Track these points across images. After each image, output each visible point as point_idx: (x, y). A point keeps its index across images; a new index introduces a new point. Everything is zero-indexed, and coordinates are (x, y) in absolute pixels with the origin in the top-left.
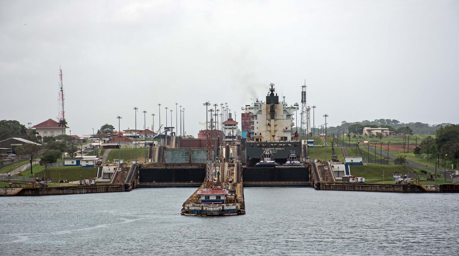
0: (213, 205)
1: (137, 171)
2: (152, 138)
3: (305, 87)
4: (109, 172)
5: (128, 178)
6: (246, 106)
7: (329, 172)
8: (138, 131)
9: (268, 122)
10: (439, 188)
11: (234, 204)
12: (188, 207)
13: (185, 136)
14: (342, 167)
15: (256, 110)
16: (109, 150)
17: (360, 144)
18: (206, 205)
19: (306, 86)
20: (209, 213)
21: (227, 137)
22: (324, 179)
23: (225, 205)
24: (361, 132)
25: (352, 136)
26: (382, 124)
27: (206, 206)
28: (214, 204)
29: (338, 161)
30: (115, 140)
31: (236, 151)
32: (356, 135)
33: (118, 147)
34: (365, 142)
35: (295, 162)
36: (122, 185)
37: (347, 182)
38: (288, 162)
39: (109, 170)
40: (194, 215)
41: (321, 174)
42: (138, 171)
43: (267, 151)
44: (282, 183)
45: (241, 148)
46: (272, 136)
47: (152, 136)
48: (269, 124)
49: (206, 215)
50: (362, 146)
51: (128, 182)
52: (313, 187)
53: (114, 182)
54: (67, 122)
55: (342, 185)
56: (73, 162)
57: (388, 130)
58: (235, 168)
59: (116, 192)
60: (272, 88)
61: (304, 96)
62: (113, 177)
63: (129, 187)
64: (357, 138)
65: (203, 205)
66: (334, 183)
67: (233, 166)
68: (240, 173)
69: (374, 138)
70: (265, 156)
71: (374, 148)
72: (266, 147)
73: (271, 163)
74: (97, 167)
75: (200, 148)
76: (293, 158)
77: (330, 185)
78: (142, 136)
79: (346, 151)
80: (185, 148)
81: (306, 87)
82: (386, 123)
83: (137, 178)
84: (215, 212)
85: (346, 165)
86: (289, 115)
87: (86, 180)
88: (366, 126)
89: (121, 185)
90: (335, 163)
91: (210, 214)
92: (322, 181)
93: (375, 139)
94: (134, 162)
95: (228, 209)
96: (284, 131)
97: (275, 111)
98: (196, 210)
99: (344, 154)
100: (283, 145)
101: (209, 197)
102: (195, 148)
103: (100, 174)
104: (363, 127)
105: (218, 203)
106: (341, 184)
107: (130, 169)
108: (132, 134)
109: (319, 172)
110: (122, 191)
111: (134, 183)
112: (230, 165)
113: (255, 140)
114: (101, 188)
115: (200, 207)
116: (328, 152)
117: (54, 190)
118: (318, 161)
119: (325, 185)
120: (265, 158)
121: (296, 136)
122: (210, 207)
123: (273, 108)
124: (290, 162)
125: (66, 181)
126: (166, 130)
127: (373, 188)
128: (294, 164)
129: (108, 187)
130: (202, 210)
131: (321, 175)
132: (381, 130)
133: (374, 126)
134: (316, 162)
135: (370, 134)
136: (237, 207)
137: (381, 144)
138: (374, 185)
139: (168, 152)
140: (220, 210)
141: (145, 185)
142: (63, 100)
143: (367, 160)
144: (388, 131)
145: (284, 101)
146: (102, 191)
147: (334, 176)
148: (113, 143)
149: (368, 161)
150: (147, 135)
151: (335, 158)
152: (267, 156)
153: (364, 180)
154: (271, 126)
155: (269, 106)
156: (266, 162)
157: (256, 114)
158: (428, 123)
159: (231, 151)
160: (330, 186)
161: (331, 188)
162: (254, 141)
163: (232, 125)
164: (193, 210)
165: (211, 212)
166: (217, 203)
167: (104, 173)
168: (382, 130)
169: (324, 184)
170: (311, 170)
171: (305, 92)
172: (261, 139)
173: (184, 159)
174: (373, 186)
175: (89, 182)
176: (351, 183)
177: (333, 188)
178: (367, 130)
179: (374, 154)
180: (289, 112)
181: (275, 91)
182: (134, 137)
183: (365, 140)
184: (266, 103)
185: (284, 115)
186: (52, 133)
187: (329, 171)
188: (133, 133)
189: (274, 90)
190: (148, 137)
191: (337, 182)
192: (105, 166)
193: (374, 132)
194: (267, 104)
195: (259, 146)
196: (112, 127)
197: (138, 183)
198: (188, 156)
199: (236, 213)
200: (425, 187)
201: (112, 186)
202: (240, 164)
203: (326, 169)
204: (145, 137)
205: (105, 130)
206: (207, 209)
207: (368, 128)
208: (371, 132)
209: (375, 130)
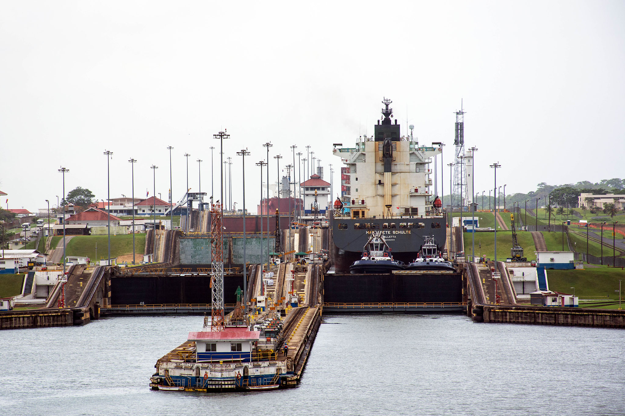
0: (222, 366)
1: (106, 281)
2: (163, 214)
3: (463, 113)
4: (48, 283)
5: (84, 297)
6: (335, 145)
7: (504, 284)
8: (137, 200)
9: (378, 177)
11: (272, 362)
12: (165, 370)
13: (234, 211)
14: (531, 274)
15: (355, 153)
16: (68, 238)
17: (571, 225)
18: (206, 365)
19: (463, 111)
20: (212, 385)
21: (307, 212)
22: (491, 299)
23: (250, 365)
24: (574, 201)
25: (556, 210)
26: (615, 188)
27: (206, 368)
28: (224, 362)
29: (524, 260)
30: (82, 218)
31: (320, 239)
32: (564, 209)
33: (86, 231)
34: (581, 221)
35: (434, 259)
36: (67, 312)
37: (540, 305)
38: (420, 260)
39: (48, 279)
41: (485, 287)
42: (108, 281)
43: (376, 237)
44: (404, 306)
45: (330, 234)
46: (386, 206)
47: (163, 211)
48: (380, 181)
49: (205, 390)
50: (576, 229)
51: (82, 304)
52: (470, 315)
53: (53, 305)
58: (308, 275)
59: (53, 326)
60: (387, 109)
61: (459, 131)
62: (53, 293)
63: (82, 315)
64: (567, 213)
65: (200, 365)
66: (514, 308)
67: (305, 270)
68: (318, 286)
69: (599, 214)
70: (372, 246)
71: (599, 233)
72: (373, 228)
73: (384, 261)
74: (22, 274)
75: (249, 234)
76: (430, 251)
77: (504, 312)
78: (144, 211)
79: (542, 239)
81: (465, 114)
83: (105, 296)
84: (226, 383)
85: (541, 269)
86: (421, 164)
88: (584, 191)
89: (63, 312)
90: (517, 264)
91: (214, 387)
92: (489, 302)
93: (602, 215)
94: (103, 263)
95: (258, 374)
96: (411, 196)
97: (394, 155)
98: (184, 377)
99: (538, 247)
100: (409, 224)
101: (214, 346)
102: (240, 234)
103: (28, 287)
104: (578, 192)
105: (234, 362)
106: (528, 309)
107: (92, 276)
108: (125, 207)
109: (483, 284)
110: (66, 325)
111: (96, 307)
112: (297, 268)
113: (352, 215)
114: (21, 319)
115: (192, 371)
116: (504, 240)
118: (481, 261)
119: (495, 312)
120: (372, 252)
121: (435, 207)
122: (215, 371)
123: (388, 150)
124: (423, 259)
126: (189, 198)
127: (597, 320)
128: (431, 264)
129: (36, 317)
130: (197, 379)
131: (487, 291)
132: (613, 198)
133: (599, 191)
134: (477, 263)
135: (591, 207)
136: (279, 369)
137: (615, 225)
138: (600, 312)
139: (186, 242)
140: (238, 377)
141: (121, 310)
143: (584, 258)
145: (412, 134)
146: (23, 323)
147: (514, 292)
148: (78, 224)
149: (587, 259)
150: (154, 209)
151: (519, 253)
152: (377, 247)
153: (577, 301)
154: (385, 185)
155: (381, 144)
156: (373, 259)
157: (354, 162)
159: (310, 240)
160: (504, 314)
161: (506, 319)
162: (349, 216)
163: (318, 189)
164: (177, 377)
165: (217, 383)
166: (230, 362)
168: (616, 199)
169: (492, 310)
170: (465, 279)
171: (463, 123)
172: (363, 213)
174: (597, 315)
176: (548, 309)
177: (510, 319)
178: (587, 199)
179: (598, 245)
180: (421, 158)
181: (393, 114)
182: (129, 212)
183: (581, 218)
184: (374, 139)
185: (411, 163)
187: (503, 281)
188: (126, 205)
189: (391, 113)
190: (157, 212)
191: (519, 304)
192: (39, 271)
193: (600, 203)
194: (376, 140)
195: (360, 228)
196: (88, 193)
197: (109, 307)
198: (226, 248)
199: (277, 384)
201: (46, 313)
202: (319, 267)
203: (495, 277)
204: (150, 212)
205: (76, 198)
206: (209, 376)
207: (587, 194)
208: (594, 202)
209: (602, 198)
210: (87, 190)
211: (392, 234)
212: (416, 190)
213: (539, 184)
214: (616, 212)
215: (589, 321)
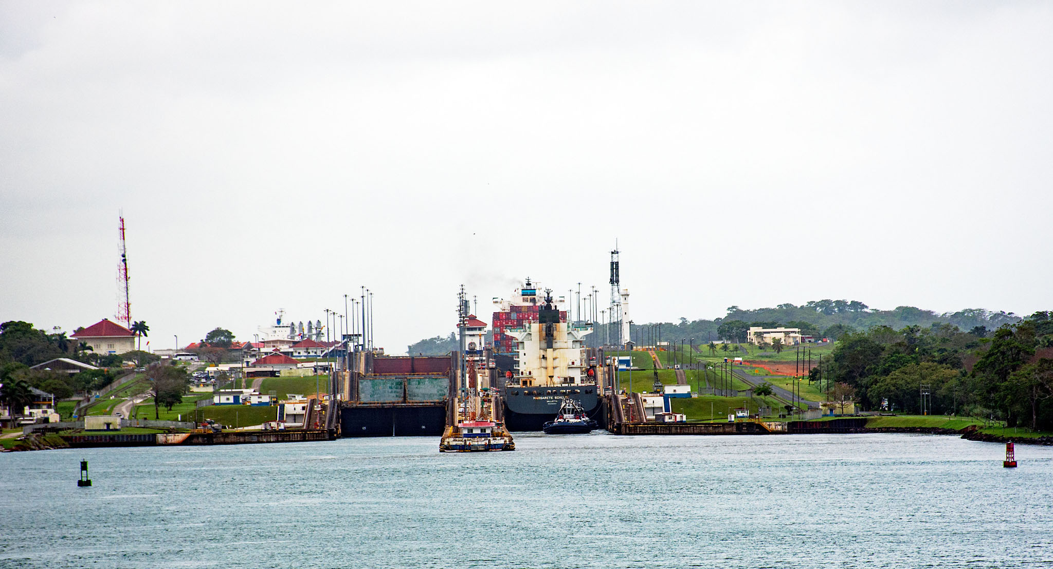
0: (477, 439)
1: (340, 410)
2: (319, 356)
3: (617, 253)
4: (295, 413)
5: (329, 421)
7: (638, 409)
8: (293, 342)
9: (542, 353)
10: (786, 427)
14: (659, 401)
15: (523, 333)
16: (260, 379)
19: (618, 251)
22: (628, 419)
23: (491, 439)
24: (743, 337)
25: (719, 346)
27: (470, 440)
28: (478, 437)
29: (659, 392)
30: (268, 361)
31: (488, 378)
32: (730, 345)
33: (273, 374)
36: (324, 431)
37: (661, 422)
39: (295, 409)
40: (455, 451)
41: (625, 411)
45: (497, 374)
47: (319, 353)
48: (543, 356)
49: (470, 451)
53: (308, 426)
54: (148, 327)
55: (652, 427)
56: (228, 399)
57: (798, 332)
58: (492, 405)
60: (548, 297)
61: (615, 270)
62: (304, 420)
63: (335, 433)
64: (731, 350)
65: (466, 439)
66: (644, 425)
68: (501, 412)
69: (768, 350)
71: (747, 371)
74: (275, 406)
75: (422, 375)
77: (635, 427)
78: (299, 353)
79: (684, 376)
80: (395, 375)
81: (619, 253)
82: (836, 309)
83: (338, 422)
84: (480, 447)
85: (666, 398)
86: (576, 341)
87: (272, 423)
88: (755, 325)
90: (652, 395)
91: (474, 449)
92: (626, 421)
93: (769, 352)
95: (495, 443)
96: (569, 368)
97: (554, 335)
98: (458, 445)
101: (472, 431)
103: (281, 415)
104: (749, 326)
105: (483, 437)
107: (329, 407)
109: (623, 409)
111: (337, 429)
115: (462, 442)
117: (233, 437)
118: (623, 393)
119: (629, 427)
122: (474, 442)
125: (230, 426)
126: (345, 340)
130: (465, 445)
131: (625, 413)
132: (784, 332)
133: (772, 324)
134: (620, 394)
135: (759, 342)
136: (505, 441)
138: (698, 424)
139: (365, 383)
140: (486, 444)
142: (127, 278)
143: (698, 389)
144: (797, 335)
147: (645, 414)
148: (264, 367)
149: (700, 390)
150: (309, 351)
151: (660, 388)
153: (684, 418)
154: (548, 359)
155: (544, 326)
157: (523, 340)
158: (932, 310)
159: (479, 379)
160: (636, 429)
161: (637, 432)
163: (475, 329)
164: (454, 445)
165: (476, 447)
166: (481, 437)
167: (287, 415)
168: (787, 333)
169: (627, 426)
170: (611, 406)
171: (618, 262)
173: (394, 395)
174: (696, 427)
175: (276, 426)
176: (665, 424)
177: (640, 431)
178: (756, 333)
180: (576, 336)
181: (553, 300)
183: (747, 354)
185: (568, 341)
186: (111, 347)
188: (280, 346)
189: (551, 300)
190: (311, 354)
191: (647, 422)
192: (286, 404)
193: (769, 338)
194: (540, 323)
196: (229, 335)
198: (401, 388)
199: (504, 448)
200: (767, 426)
202: (499, 400)
203: (630, 403)
204: (306, 354)
205: (215, 340)
206: (472, 444)
207: (757, 328)
208: (763, 337)
209: (772, 332)
210: (227, 331)
211: (554, 399)
212: (573, 363)
213: (729, 308)
214: (782, 348)
215: (691, 430)
